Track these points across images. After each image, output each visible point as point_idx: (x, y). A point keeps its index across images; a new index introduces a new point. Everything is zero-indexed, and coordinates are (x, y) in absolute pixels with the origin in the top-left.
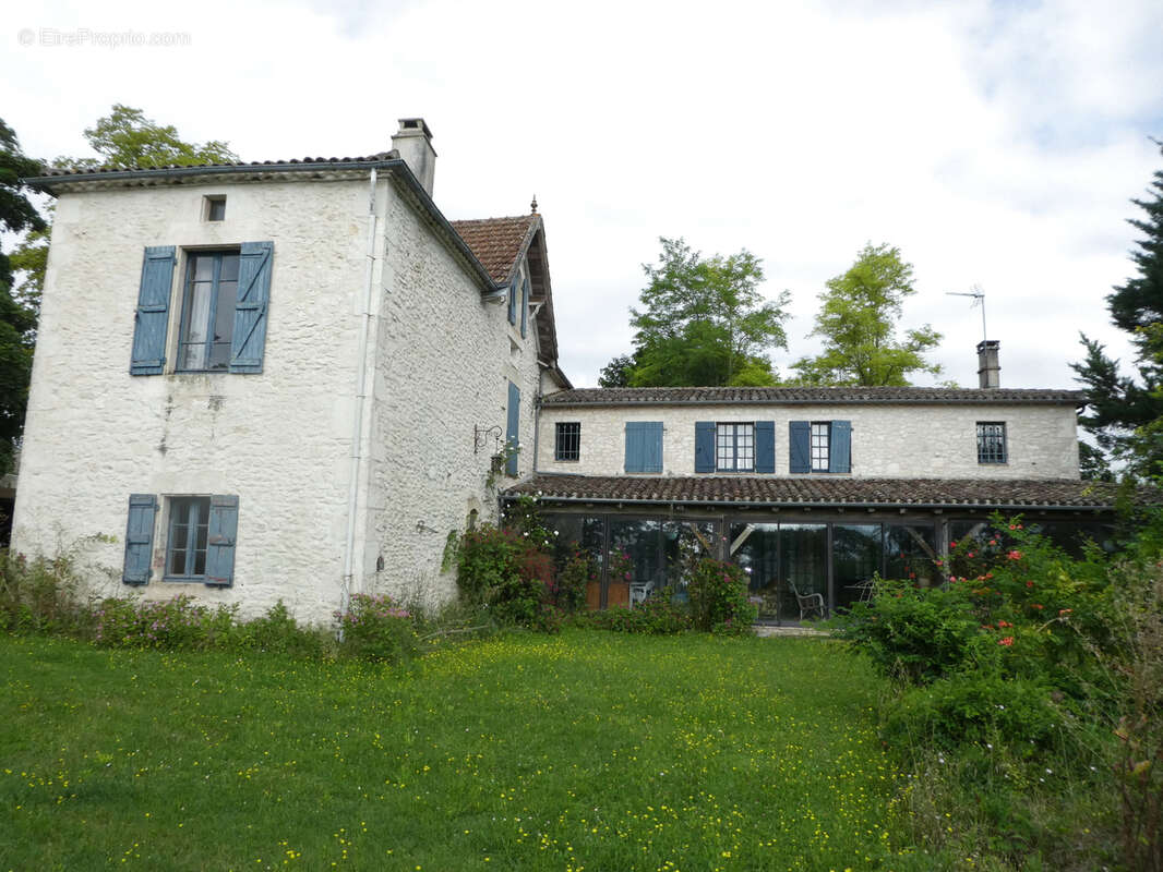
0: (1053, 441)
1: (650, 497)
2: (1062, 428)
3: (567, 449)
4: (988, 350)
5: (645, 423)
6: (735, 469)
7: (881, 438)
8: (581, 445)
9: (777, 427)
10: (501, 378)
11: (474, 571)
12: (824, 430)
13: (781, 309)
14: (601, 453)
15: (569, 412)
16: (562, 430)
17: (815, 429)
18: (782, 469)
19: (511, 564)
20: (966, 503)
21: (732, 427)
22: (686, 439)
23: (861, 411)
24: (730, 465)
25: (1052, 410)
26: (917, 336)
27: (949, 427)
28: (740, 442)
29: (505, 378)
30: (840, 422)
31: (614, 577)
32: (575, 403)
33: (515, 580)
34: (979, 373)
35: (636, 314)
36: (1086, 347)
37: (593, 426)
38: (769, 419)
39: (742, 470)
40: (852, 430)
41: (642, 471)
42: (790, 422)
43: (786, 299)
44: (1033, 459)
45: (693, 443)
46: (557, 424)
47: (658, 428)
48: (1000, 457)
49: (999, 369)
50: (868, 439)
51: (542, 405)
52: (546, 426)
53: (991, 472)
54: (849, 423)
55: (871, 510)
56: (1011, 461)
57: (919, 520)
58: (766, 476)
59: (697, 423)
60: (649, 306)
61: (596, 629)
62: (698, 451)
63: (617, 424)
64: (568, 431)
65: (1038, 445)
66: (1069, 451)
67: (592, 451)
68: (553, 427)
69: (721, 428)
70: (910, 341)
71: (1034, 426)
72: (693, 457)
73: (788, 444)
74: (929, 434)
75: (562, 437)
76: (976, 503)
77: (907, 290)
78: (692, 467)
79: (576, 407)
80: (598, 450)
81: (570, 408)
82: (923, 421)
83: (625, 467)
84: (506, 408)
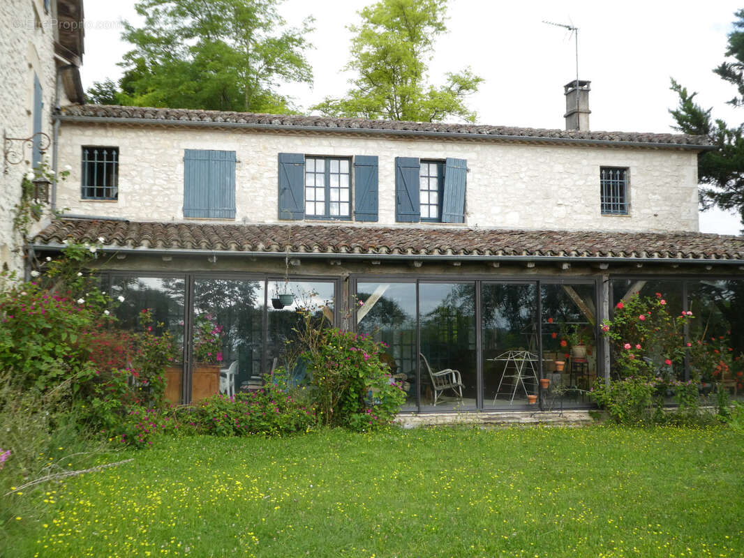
0: (675, 191)
1: (254, 248)
2: (684, 176)
3: (100, 183)
4: (577, 90)
5: (210, 152)
6: (327, 216)
7: (500, 181)
8: (120, 178)
9: (381, 163)
10: (25, 64)
11: (24, 360)
12: (434, 170)
13: (304, 36)
14: (150, 191)
15: (101, 132)
16: (91, 157)
17: (424, 169)
18: (387, 217)
19: (75, 347)
20: (633, 257)
21: (323, 162)
22: (266, 175)
23: (478, 148)
24: (321, 210)
25: (674, 157)
26: (456, 79)
27: (573, 171)
28: (334, 182)
29: (30, 66)
30: (456, 160)
31: (200, 358)
32: (111, 119)
33: (90, 370)
34: (566, 117)
35: (128, 27)
36: (677, 94)
37: (138, 152)
38: (370, 153)
39: (336, 217)
40: (468, 170)
41: (208, 216)
42: (397, 159)
43: (310, 25)
44: (655, 210)
45: (276, 180)
46: (84, 148)
47: (229, 159)
48: (622, 207)
49: (590, 112)
50: (486, 182)
51: (61, 120)
52: (68, 149)
53: (613, 224)
54: (464, 162)
55: (530, 265)
56: (634, 212)
57: (578, 277)
58: (368, 225)
59: (280, 155)
60: (144, 18)
61: (190, 433)
62: (281, 191)
63: (171, 152)
64: (100, 157)
65: (660, 194)
66: (689, 202)
67: (137, 187)
68: (79, 152)
69: (310, 162)
70: (449, 85)
71: (657, 174)
72: (275, 199)
73: (393, 186)
74: (551, 179)
75: (91, 166)
76: (644, 257)
77: (440, 27)
78: (274, 211)
79: (113, 125)
80: (147, 187)
81: (103, 125)
82: (544, 163)
83: (184, 210)
84: (32, 112)
